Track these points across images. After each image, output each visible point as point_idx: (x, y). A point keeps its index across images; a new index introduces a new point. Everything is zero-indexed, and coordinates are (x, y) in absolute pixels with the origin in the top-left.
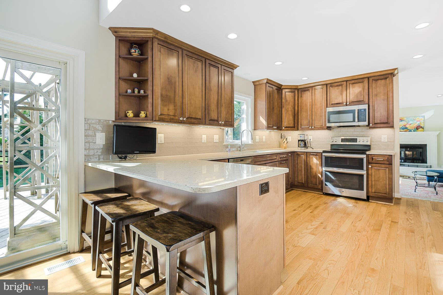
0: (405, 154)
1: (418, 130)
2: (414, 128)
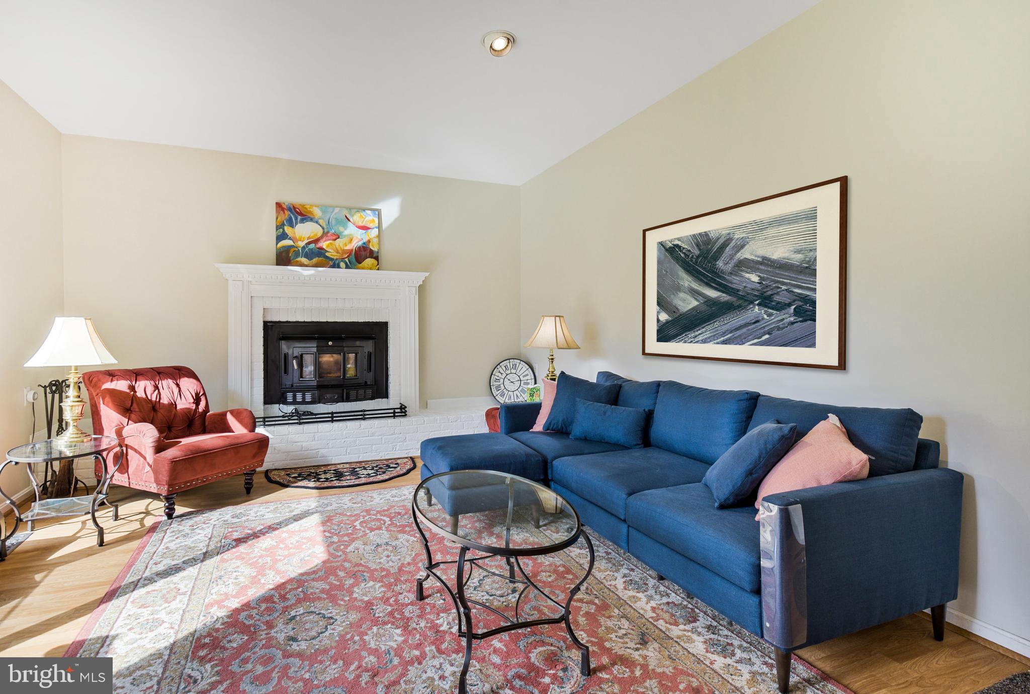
0: (318, 365)
1: (360, 263)
2: (348, 256)
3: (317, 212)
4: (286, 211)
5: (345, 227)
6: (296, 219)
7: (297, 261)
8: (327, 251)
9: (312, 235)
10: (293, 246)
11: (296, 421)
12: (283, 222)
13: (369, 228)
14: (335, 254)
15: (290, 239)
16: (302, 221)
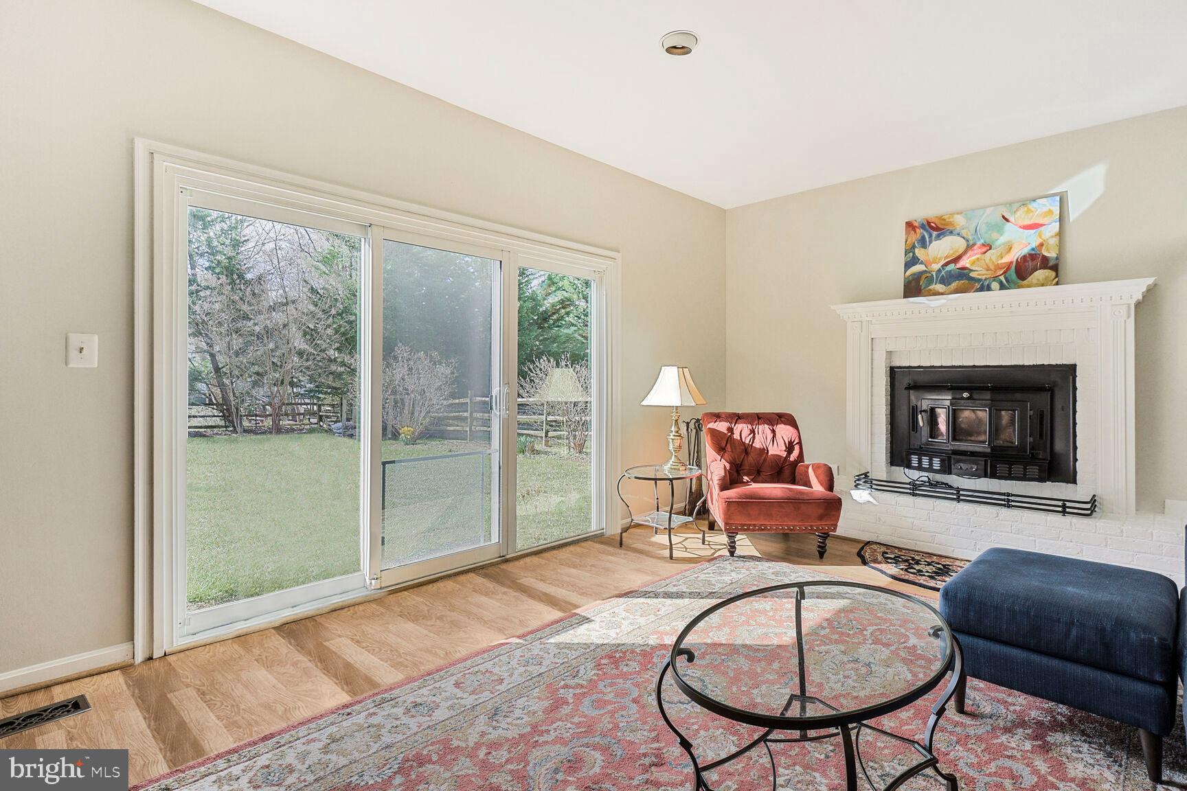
0: (952, 423)
1: (1024, 279)
2: (1004, 272)
3: (960, 221)
4: (917, 230)
5: (1000, 230)
6: (931, 236)
7: (930, 290)
8: (972, 270)
9: (951, 252)
10: (925, 272)
11: (908, 491)
12: (914, 243)
13: (1042, 225)
14: (984, 272)
15: (922, 263)
16: (938, 237)
